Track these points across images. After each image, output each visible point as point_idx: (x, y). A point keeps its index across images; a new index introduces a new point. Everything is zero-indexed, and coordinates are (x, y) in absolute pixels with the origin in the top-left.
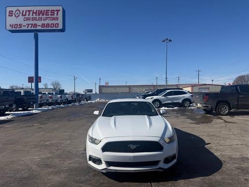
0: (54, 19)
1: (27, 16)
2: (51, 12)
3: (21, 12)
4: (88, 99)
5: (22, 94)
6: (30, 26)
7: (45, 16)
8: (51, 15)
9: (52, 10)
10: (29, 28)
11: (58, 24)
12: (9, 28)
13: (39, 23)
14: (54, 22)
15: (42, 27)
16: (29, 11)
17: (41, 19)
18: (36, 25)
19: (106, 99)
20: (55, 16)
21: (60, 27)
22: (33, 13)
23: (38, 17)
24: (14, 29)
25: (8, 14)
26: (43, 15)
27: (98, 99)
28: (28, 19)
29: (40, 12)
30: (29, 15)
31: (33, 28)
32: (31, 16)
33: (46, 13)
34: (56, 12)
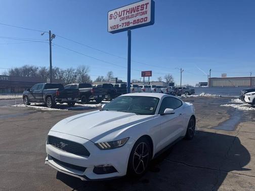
0: (143, 13)
1: (122, 16)
2: (141, 7)
3: (118, 13)
4: (190, 93)
5: (119, 86)
6: (124, 25)
7: (136, 13)
8: (141, 10)
9: (142, 5)
10: (124, 27)
11: (147, 18)
12: (110, 30)
13: (131, 20)
14: (143, 16)
15: (133, 24)
16: (124, 11)
17: (132, 16)
18: (129, 23)
19: (212, 94)
20: (145, 10)
21: (149, 20)
22: (127, 12)
23: (130, 14)
24: (113, 30)
25: (109, 18)
26: (134, 12)
27: (203, 94)
28: (123, 19)
29: (133, 10)
30: (124, 15)
31: (126, 27)
32: (125, 16)
33: (137, 9)
34: (145, 6)
